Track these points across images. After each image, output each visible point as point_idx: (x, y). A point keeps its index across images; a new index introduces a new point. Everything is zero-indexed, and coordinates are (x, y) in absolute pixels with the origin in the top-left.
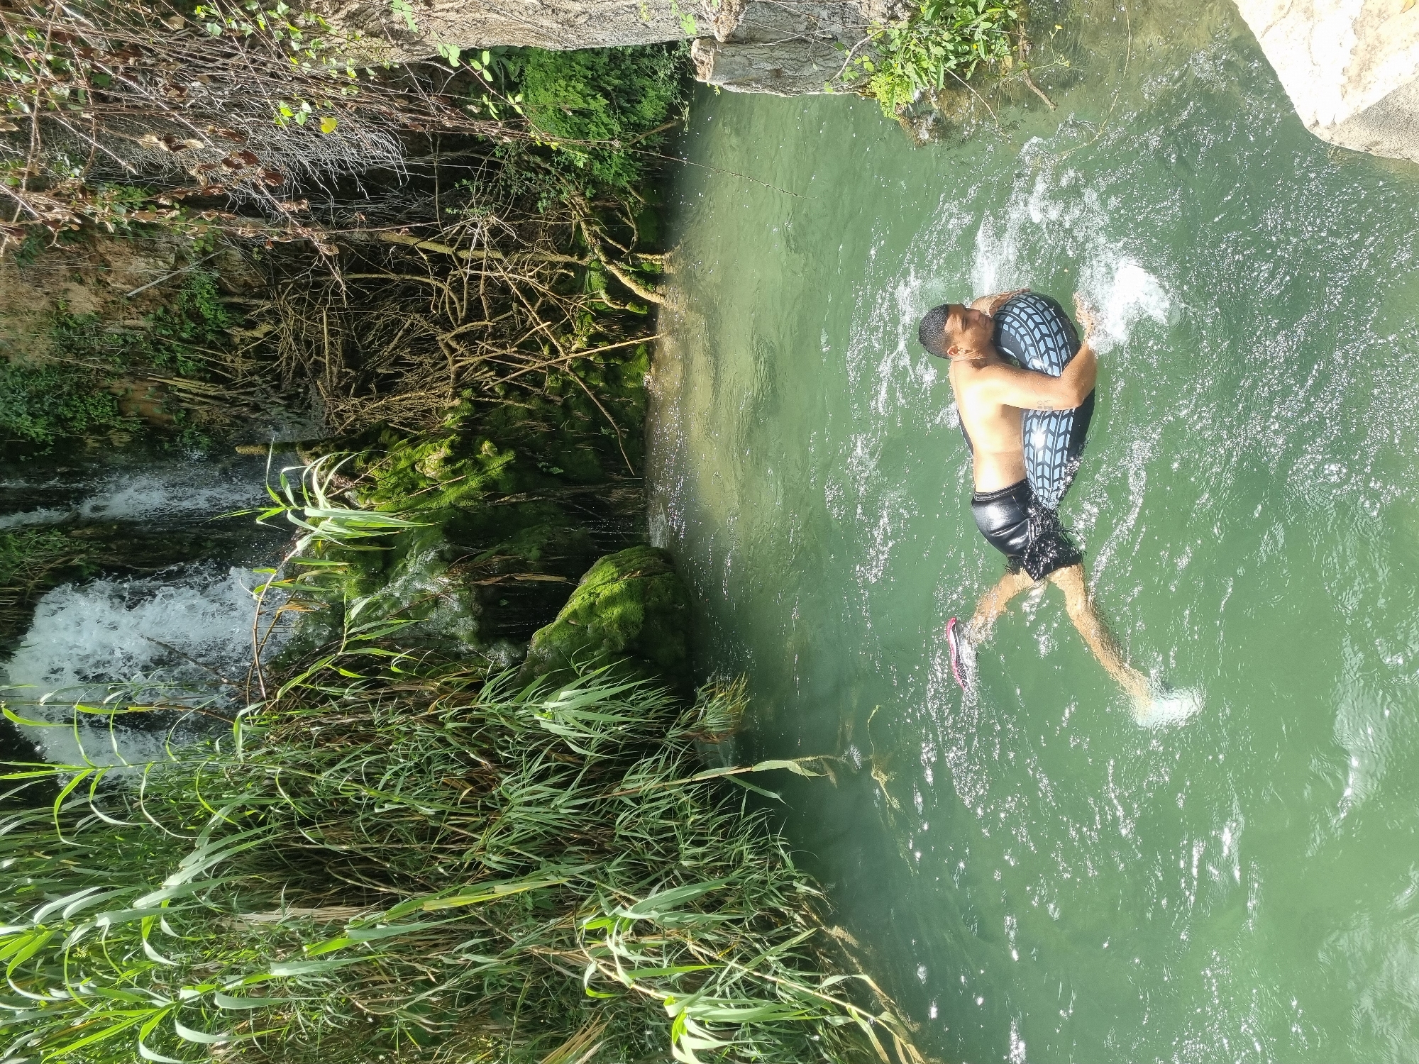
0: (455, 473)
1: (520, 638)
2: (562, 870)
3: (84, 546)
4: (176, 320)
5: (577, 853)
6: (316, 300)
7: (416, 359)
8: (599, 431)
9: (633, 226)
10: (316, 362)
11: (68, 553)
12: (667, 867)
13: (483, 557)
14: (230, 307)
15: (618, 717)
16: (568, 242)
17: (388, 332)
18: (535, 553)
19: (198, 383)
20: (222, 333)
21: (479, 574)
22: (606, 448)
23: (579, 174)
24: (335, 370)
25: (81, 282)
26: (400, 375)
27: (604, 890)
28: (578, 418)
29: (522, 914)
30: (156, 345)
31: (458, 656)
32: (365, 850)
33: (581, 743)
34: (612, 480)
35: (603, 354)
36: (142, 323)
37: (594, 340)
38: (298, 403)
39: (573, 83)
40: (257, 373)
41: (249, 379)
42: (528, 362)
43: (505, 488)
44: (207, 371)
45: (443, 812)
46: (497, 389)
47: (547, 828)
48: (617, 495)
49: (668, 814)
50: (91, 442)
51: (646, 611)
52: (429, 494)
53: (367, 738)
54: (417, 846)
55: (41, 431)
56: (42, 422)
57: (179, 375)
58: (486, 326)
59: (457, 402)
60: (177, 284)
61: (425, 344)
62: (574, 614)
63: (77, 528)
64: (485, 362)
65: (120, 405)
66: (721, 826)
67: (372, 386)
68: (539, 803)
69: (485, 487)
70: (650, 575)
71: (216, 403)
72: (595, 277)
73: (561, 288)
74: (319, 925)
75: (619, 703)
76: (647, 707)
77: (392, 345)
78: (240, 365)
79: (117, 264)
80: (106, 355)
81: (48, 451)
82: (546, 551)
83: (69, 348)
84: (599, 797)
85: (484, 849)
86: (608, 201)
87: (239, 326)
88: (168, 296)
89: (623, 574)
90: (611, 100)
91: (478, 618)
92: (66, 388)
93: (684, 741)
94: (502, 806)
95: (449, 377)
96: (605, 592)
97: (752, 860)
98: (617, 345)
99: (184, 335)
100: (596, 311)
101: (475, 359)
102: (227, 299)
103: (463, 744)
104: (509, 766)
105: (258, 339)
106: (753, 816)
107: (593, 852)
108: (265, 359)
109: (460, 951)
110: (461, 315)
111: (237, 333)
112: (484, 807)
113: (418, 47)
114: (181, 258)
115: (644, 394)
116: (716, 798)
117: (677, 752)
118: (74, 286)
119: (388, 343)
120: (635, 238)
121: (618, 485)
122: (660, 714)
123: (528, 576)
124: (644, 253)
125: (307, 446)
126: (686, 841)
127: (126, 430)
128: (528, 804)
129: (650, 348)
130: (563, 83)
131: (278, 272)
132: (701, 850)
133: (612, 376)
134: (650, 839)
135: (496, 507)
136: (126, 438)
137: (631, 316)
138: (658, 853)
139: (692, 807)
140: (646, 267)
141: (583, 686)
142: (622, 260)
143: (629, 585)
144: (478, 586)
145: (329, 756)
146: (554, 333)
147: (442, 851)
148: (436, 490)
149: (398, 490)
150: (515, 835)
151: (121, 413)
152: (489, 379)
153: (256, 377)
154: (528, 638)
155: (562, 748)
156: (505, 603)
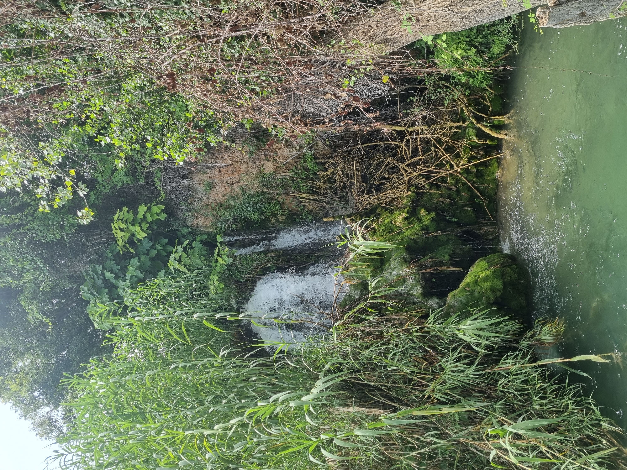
0: (409, 224)
1: (442, 296)
2: (472, 404)
3: (271, 260)
4: (300, 171)
5: (478, 397)
6: (350, 157)
7: (390, 177)
8: (474, 201)
9: (489, 104)
10: (351, 182)
11: (266, 262)
12: (526, 408)
13: (423, 260)
14: (318, 164)
15: (494, 334)
16: (457, 117)
17: (378, 167)
18: (447, 258)
19: (307, 195)
20: (315, 174)
21: (422, 267)
22: (478, 209)
23: (463, 85)
24: (358, 184)
25: (268, 161)
26: (384, 184)
27: (493, 416)
28: (464, 195)
29: (454, 422)
30: (293, 181)
31: (414, 303)
32: (381, 385)
33: (477, 345)
34: (481, 223)
35: (475, 165)
36: (288, 173)
37: (470, 159)
38: (344, 199)
39: (460, 45)
40: (329, 189)
41: (326, 191)
42: (439, 172)
43: (431, 229)
44: (310, 190)
45: (414, 372)
46: (426, 186)
47: (463, 384)
48: (484, 230)
49: (525, 382)
50: (272, 220)
51: (504, 284)
52: (398, 233)
53: (380, 338)
54: (404, 386)
55: (256, 217)
56: (257, 214)
57: (301, 192)
58: (421, 159)
59: (409, 193)
60: (300, 157)
61: (394, 170)
62: (468, 285)
63: (269, 252)
64: (420, 175)
65: (281, 205)
66: (553, 391)
67: (373, 190)
68: (459, 372)
69: (423, 229)
70: (505, 267)
71: (314, 202)
72: (471, 131)
73: (454, 138)
74: (368, 416)
75: (493, 327)
76: (509, 329)
77: (380, 172)
78: (322, 186)
79: (280, 152)
80: (276, 187)
81: (259, 224)
82: (452, 256)
83: (265, 185)
84: (487, 371)
85: (433, 390)
86: (476, 95)
87: (321, 171)
88: (296, 162)
89: (490, 266)
90: (478, 49)
91: (423, 287)
92: (264, 201)
93: (530, 347)
94: (441, 371)
95: (405, 183)
96: (483, 275)
97: (573, 409)
98: (482, 160)
99: (303, 177)
100: (471, 146)
101: (416, 174)
102: (317, 161)
103: (421, 343)
104: (442, 354)
105: (328, 175)
106: (573, 387)
107: (485, 397)
108: (331, 183)
109: (428, 435)
110: (409, 155)
111: (321, 174)
112: (433, 371)
113: (397, 44)
114: (301, 147)
115: (496, 182)
116: (551, 376)
117: (528, 352)
118: (266, 162)
119: (378, 171)
120: (490, 110)
121: (485, 225)
122: (515, 332)
123: (445, 268)
124: (494, 116)
125: (349, 216)
126: (536, 396)
127: (284, 215)
128: (453, 371)
129: (498, 160)
130: (455, 46)
131: (335, 147)
132: (544, 402)
133: (480, 175)
134: (516, 393)
135: (428, 238)
136: (284, 218)
137: (489, 146)
138: (520, 401)
139: (538, 380)
140: (496, 123)
141: (475, 319)
142: (484, 121)
143: (495, 271)
144: (422, 273)
145: (366, 344)
146: (451, 158)
147: (415, 389)
148: (401, 231)
149: (385, 232)
150: (448, 385)
151: (282, 208)
152: (422, 182)
153: (328, 190)
154: (446, 296)
155: (468, 347)
156: (434, 280)
